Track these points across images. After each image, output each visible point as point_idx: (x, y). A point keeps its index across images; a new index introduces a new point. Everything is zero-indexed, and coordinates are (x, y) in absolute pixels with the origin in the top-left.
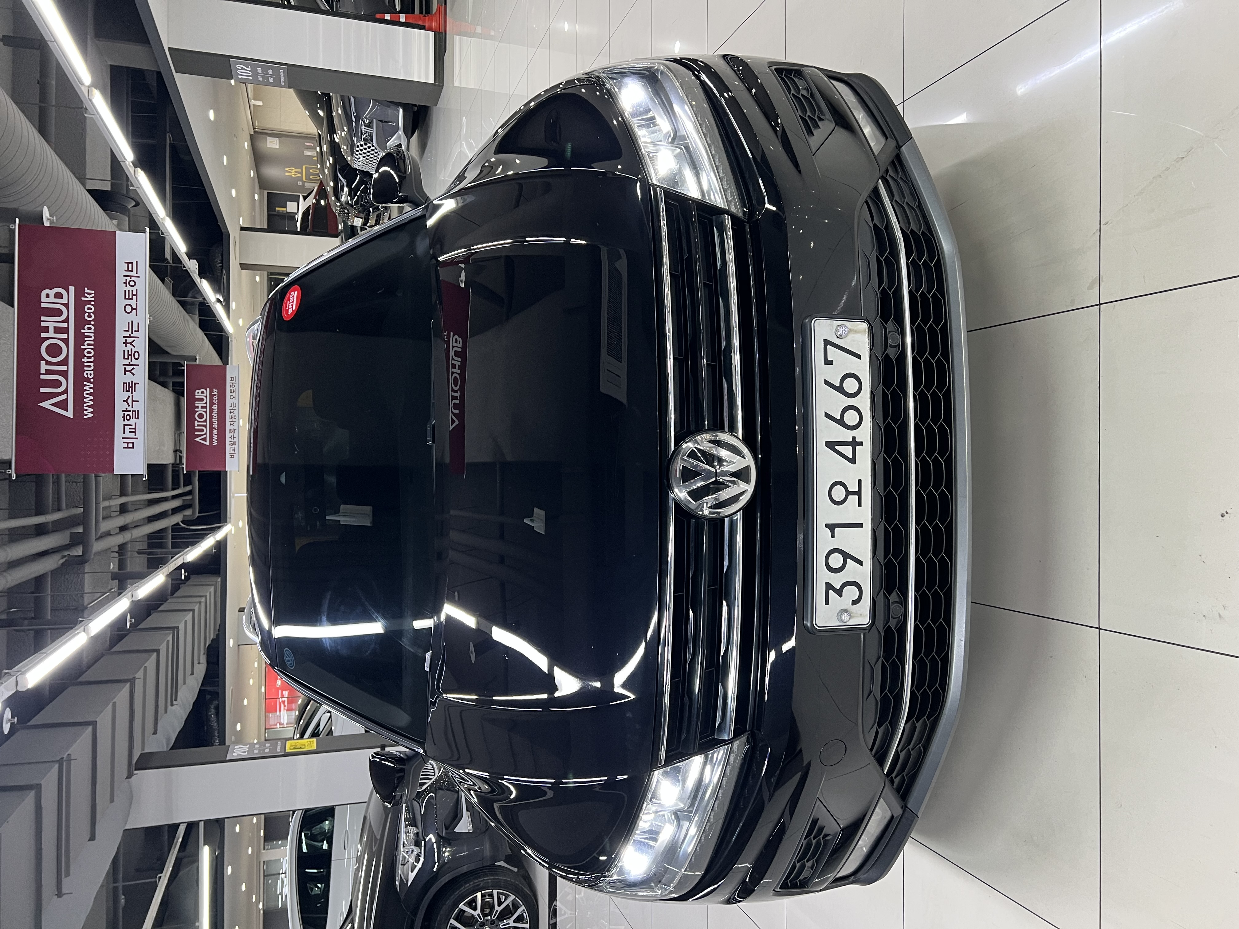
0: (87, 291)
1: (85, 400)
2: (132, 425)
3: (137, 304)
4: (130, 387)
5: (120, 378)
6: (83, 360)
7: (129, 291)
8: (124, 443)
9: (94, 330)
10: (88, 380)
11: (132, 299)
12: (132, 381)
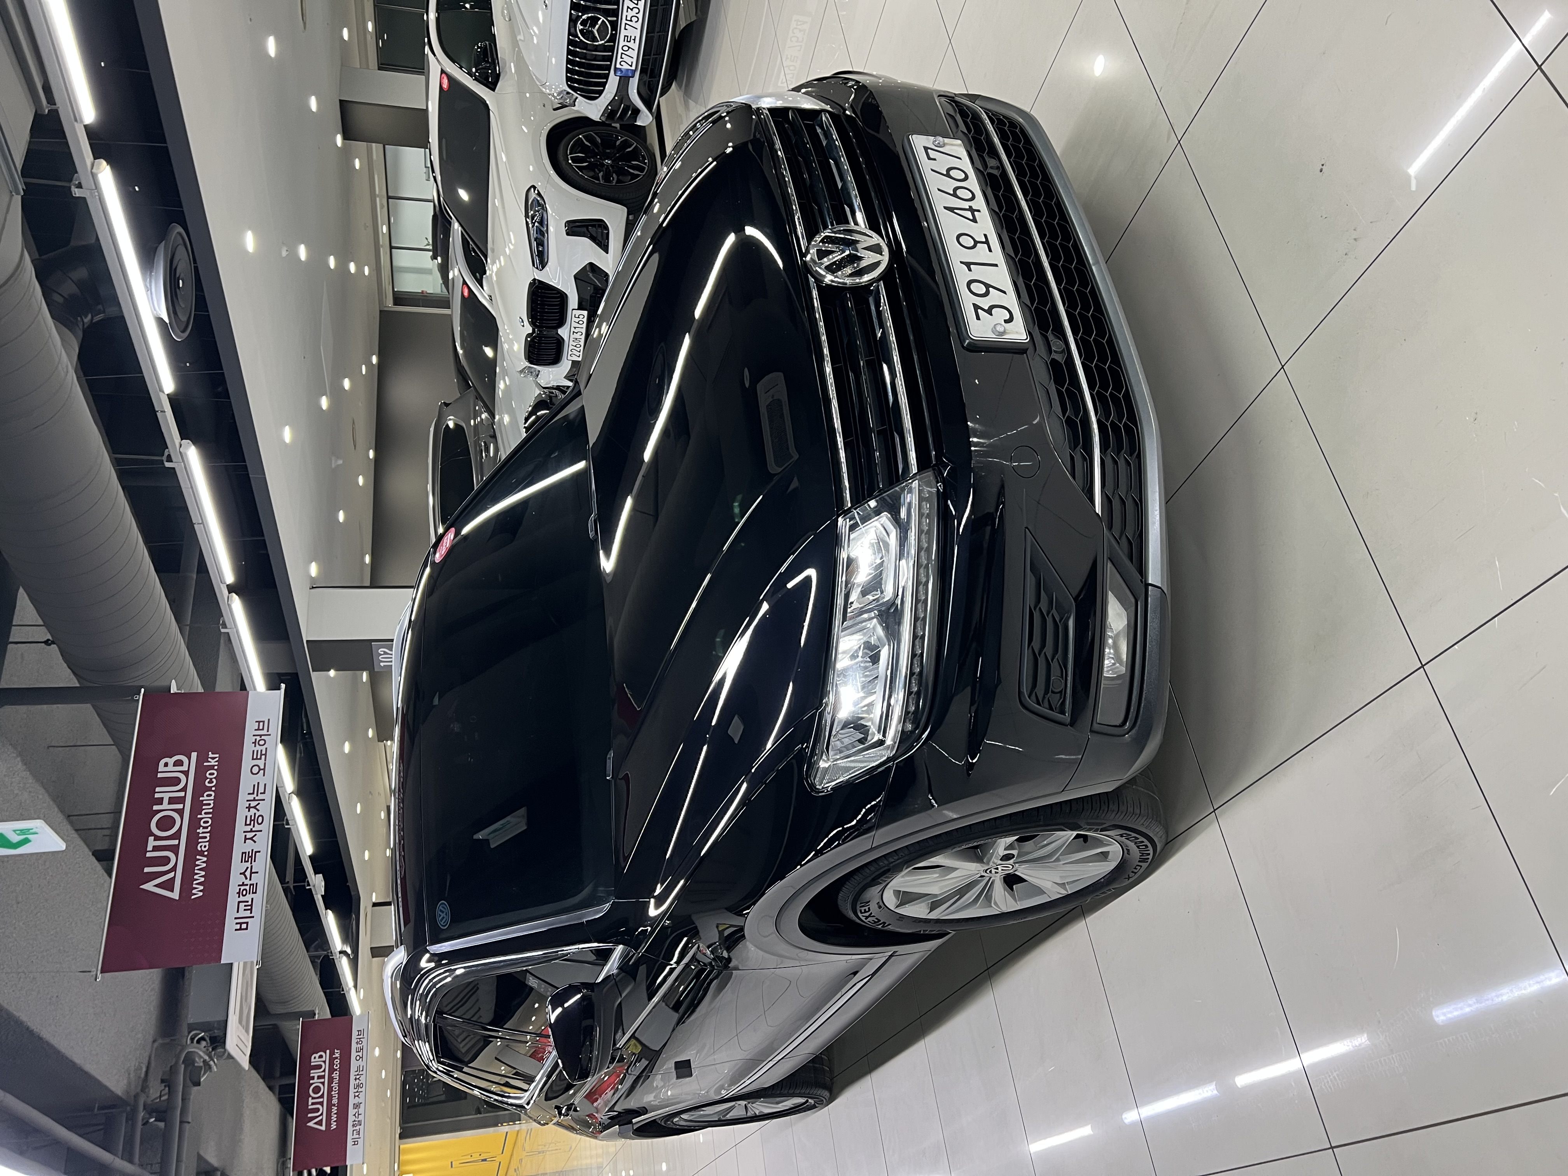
0: (211, 755)
1: (196, 877)
2: (248, 902)
3: (265, 763)
4: (248, 857)
5: (239, 847)
6: (198, 831)
7: (257, 751)
8: (237, 924)
9: (214, 796)
10: (201, 853)
11: (260, 759)
12: (252, 850)
